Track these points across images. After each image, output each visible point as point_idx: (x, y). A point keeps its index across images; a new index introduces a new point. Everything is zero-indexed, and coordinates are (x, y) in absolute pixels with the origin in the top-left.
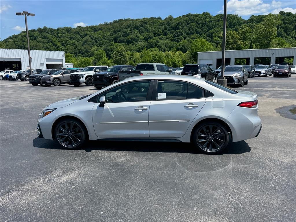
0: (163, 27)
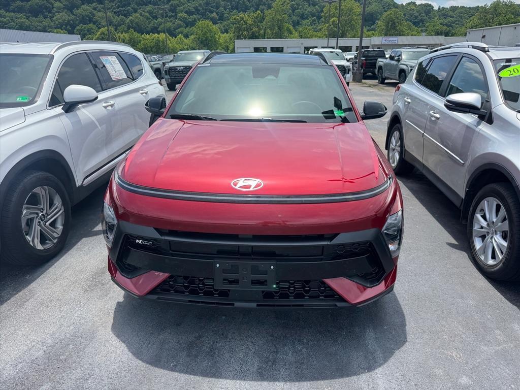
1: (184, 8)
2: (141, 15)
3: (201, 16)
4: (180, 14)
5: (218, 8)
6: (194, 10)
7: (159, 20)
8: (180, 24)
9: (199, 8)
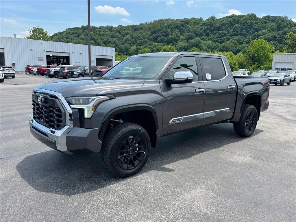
0: (205, 28)
2: (231, 42)
6: (272, 38)
7: (243, 45)
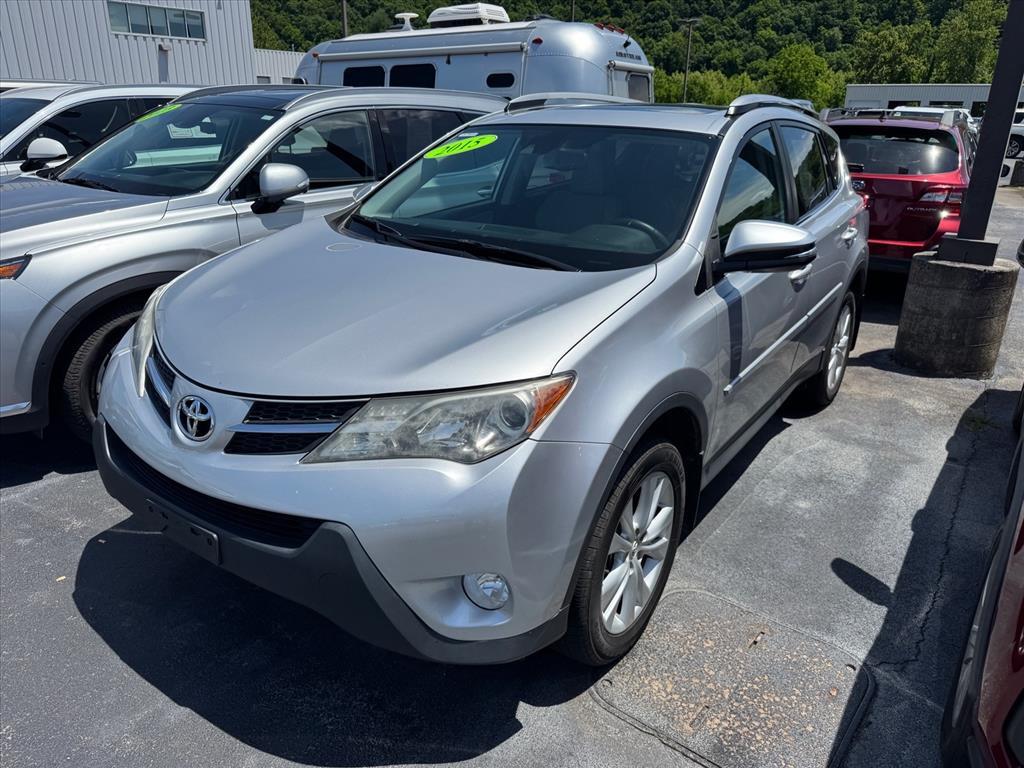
1: (772, 19)
3: (805, 35)
4: (764, 31)
5: (845, 16)
8: (758, 54)
9: (804, 18)
